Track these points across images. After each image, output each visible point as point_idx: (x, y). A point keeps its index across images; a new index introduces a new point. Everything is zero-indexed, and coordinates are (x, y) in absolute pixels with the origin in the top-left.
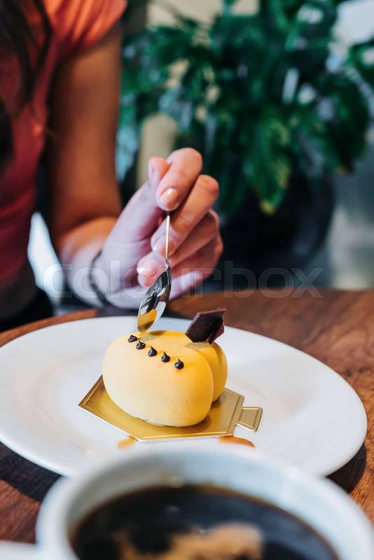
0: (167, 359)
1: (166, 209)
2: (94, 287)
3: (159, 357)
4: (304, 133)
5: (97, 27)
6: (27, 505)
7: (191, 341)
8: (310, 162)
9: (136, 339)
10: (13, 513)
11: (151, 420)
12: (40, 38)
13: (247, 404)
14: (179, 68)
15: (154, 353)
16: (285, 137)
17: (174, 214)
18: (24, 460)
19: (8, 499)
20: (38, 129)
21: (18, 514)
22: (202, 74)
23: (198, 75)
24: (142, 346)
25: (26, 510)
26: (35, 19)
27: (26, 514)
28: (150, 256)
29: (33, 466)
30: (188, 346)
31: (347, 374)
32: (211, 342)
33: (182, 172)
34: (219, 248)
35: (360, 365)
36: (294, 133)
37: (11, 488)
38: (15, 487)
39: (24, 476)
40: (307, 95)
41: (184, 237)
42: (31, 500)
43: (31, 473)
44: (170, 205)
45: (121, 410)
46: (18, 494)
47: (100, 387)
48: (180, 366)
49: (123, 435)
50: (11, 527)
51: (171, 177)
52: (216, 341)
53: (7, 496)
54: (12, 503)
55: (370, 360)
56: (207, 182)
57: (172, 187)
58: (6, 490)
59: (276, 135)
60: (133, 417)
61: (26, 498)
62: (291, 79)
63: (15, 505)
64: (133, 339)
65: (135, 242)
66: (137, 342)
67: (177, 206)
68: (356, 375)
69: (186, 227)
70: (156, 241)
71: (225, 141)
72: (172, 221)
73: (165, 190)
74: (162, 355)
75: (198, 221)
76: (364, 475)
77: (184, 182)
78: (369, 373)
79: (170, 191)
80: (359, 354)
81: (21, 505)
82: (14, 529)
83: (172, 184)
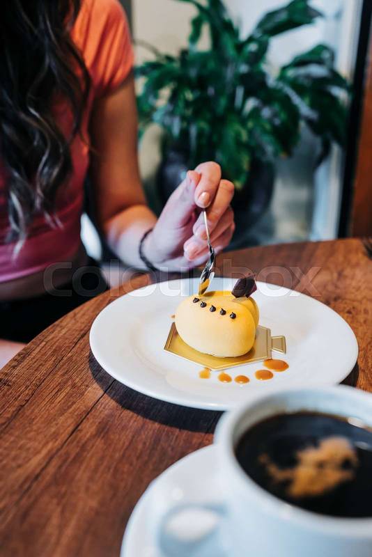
0: (224, 313)
1: (203, 207)
2: (143, 258)
3: (218, 312)
4: (258, 132)
5: (120, 74)
6: (150, 426)
7: (234, 297)
8: (263, 152)
9: (198, 300)
10: (142, 433)
11: (216, 355)
12: (83, 86)
13: (273, 334)
14: (166, 92)
15: (214, 309)
16: (244, 136)
17: (208, 210)
18: (138, 393)
19: (136, 423)
20: (85, 150)
21: (146, 433)
22: (184, 97)
23: (182, 96)
24: (204, 305)
25: (151, 430)
26: (79, 72)
27: (151, 433)
28: (192, 239)
29: (144, 397)
30: (233, 301)
31: (327, 303)
32: (248, 296)
33: (210, 180)
34: (233, 227)
35: (334, 296)
36: (250, 133)
37: (136, 415)
38: (138, 413)
39: (141, 405)
40: (251, 104)
41: (216, 224)
42: (151, 422)
43: (144, 402)
44: (205, 205)
45: (193, 349)
46: (142, 418)
47: (174, 333)
48: (234, 316)
49: (201, 368)
50: (145, 443)
51: (203, 185)
52: (251, 296)
53: (135, 421)
54: (139, 425)
55: (338, 291)
56: (226, 185)
57: (205, 191)
58: (132, 417)
59: (238, 135)
60: (202, 354)
61: (148, 420)
62: (240, 92)
63: (142, 427)
64: (196, 300)
65: (177, 229)
66: (200, 302)
67: (209, 204)
68: (332, 302)
69: (216, 217)
70: (197, 229)
71: (204, 141)
72: (207, 214)
73: (201, 193)
74: (220, 310)
75: (223, 212)
76: (360, 374)
77: (213, 186)
78: (340, 300)
79: (204, 194)
80: (330, 288)
81: (146, 426)
82: (148, 444)
83: (205, 190)
